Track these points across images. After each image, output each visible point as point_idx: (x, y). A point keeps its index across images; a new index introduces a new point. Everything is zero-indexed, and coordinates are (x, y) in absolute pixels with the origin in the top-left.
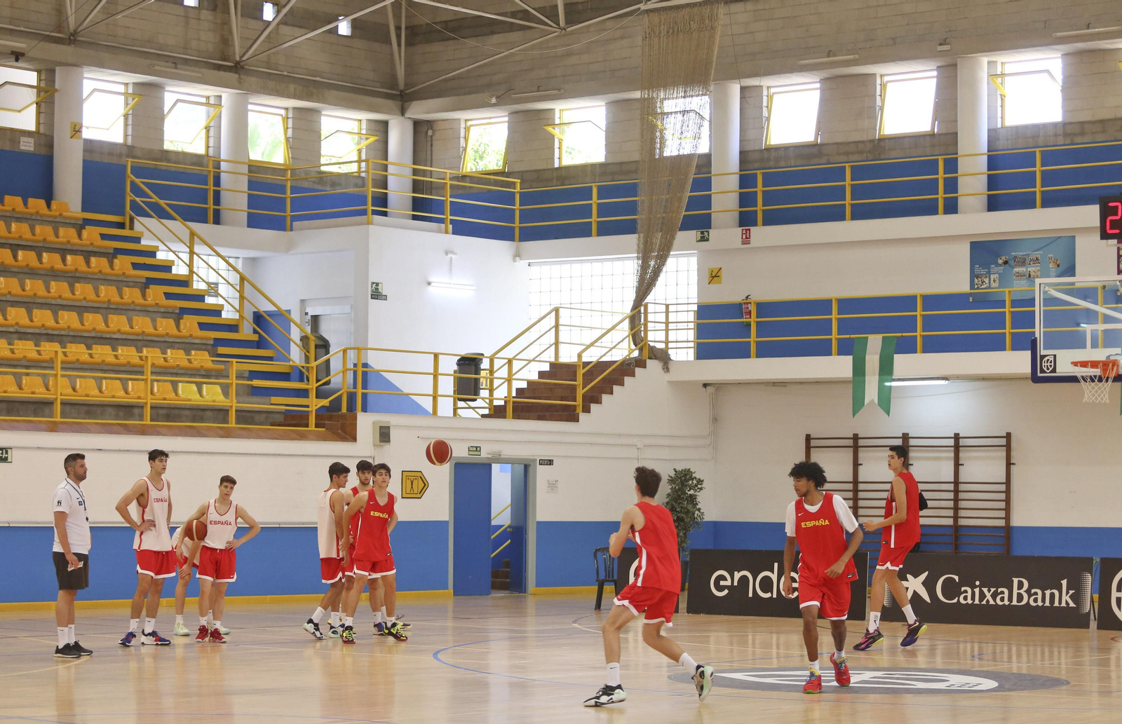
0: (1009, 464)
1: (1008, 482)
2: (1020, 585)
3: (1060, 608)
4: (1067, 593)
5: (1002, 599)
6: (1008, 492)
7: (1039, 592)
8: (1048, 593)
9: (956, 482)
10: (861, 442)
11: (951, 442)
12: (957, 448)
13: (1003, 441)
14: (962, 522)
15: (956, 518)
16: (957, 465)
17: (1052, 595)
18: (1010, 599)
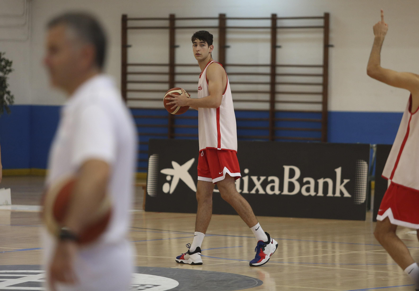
0: (327, 46)
1: (326, 65)
2: (292, 174)
3: (334, 199)
4: (342, 182)
5: (272, 188)
6: (326, 75)
7: (312, 181)
8: (321, 182)
9: (273, 65)
10: (178, 23)
11: (268, 23)
12: (274, 29)
13: (321, 22)
14: (280, 107)
15: (273, 102)
16: (274, 47)
17: (326, 185)
18: (281, 188)
